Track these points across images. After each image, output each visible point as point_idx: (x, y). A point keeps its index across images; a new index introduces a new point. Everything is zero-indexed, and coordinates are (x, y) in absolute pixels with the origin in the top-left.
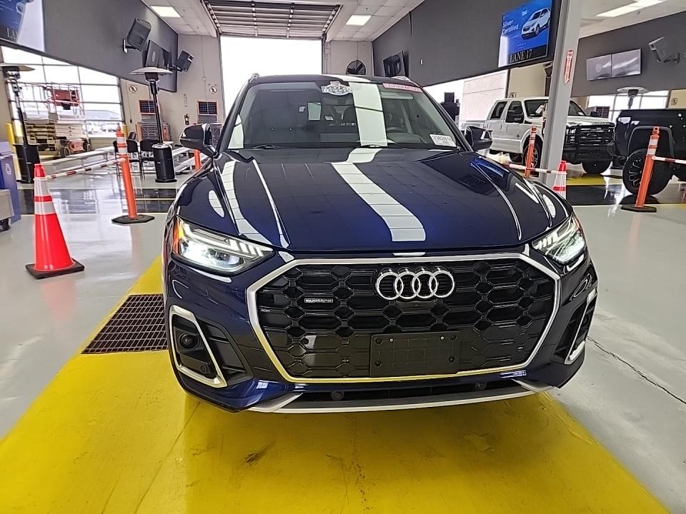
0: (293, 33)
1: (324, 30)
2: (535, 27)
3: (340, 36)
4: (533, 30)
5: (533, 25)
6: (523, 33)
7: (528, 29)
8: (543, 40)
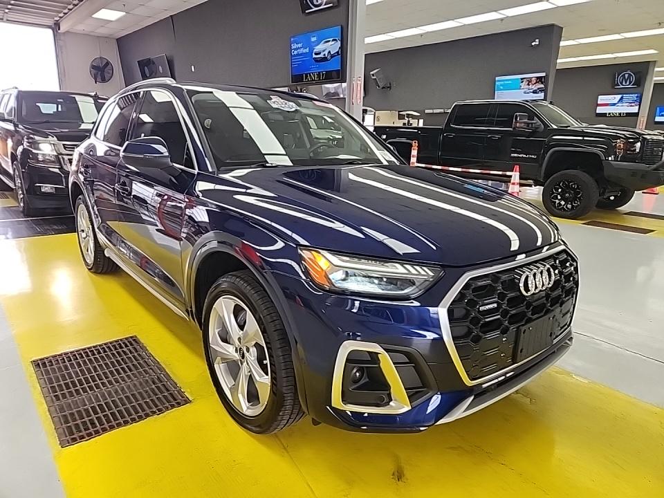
0: (12, 16)
1: (57, 19)
2: (326, 53)
3: (80, 28)
4: (324, 55)
5: (324, 51)
6: (314, 56)
7: (319, 54)
8: (334, 65)
